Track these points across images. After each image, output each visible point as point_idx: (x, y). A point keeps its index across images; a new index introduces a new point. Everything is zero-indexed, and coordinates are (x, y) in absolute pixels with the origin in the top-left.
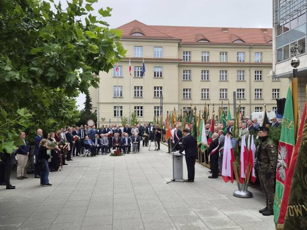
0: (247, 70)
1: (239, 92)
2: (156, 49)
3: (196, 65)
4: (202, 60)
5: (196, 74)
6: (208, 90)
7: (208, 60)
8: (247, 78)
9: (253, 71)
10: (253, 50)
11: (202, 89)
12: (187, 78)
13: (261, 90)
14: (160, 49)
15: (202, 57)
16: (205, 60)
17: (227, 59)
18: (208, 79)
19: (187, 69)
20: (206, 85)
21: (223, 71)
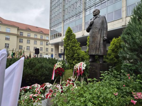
0: (44, 42)
1: (41, 49)
2: (7, 29)
3: (25, 37)
4: (28, 36)
5: (25, 41)
6: (29, 47)
7: (30, 36)
8: (43, 44)
9: (45, 42)
10: (45, 35)
11: (27, 46)
12: (21, 41)
13: (48, 48)
14: (9, 29)
15: (28, 35)
16: (29, 36)
17: (37, 37)
18: (29, 43)
19: (21, 38)
20: (28, 45)
21: (35, 41)
